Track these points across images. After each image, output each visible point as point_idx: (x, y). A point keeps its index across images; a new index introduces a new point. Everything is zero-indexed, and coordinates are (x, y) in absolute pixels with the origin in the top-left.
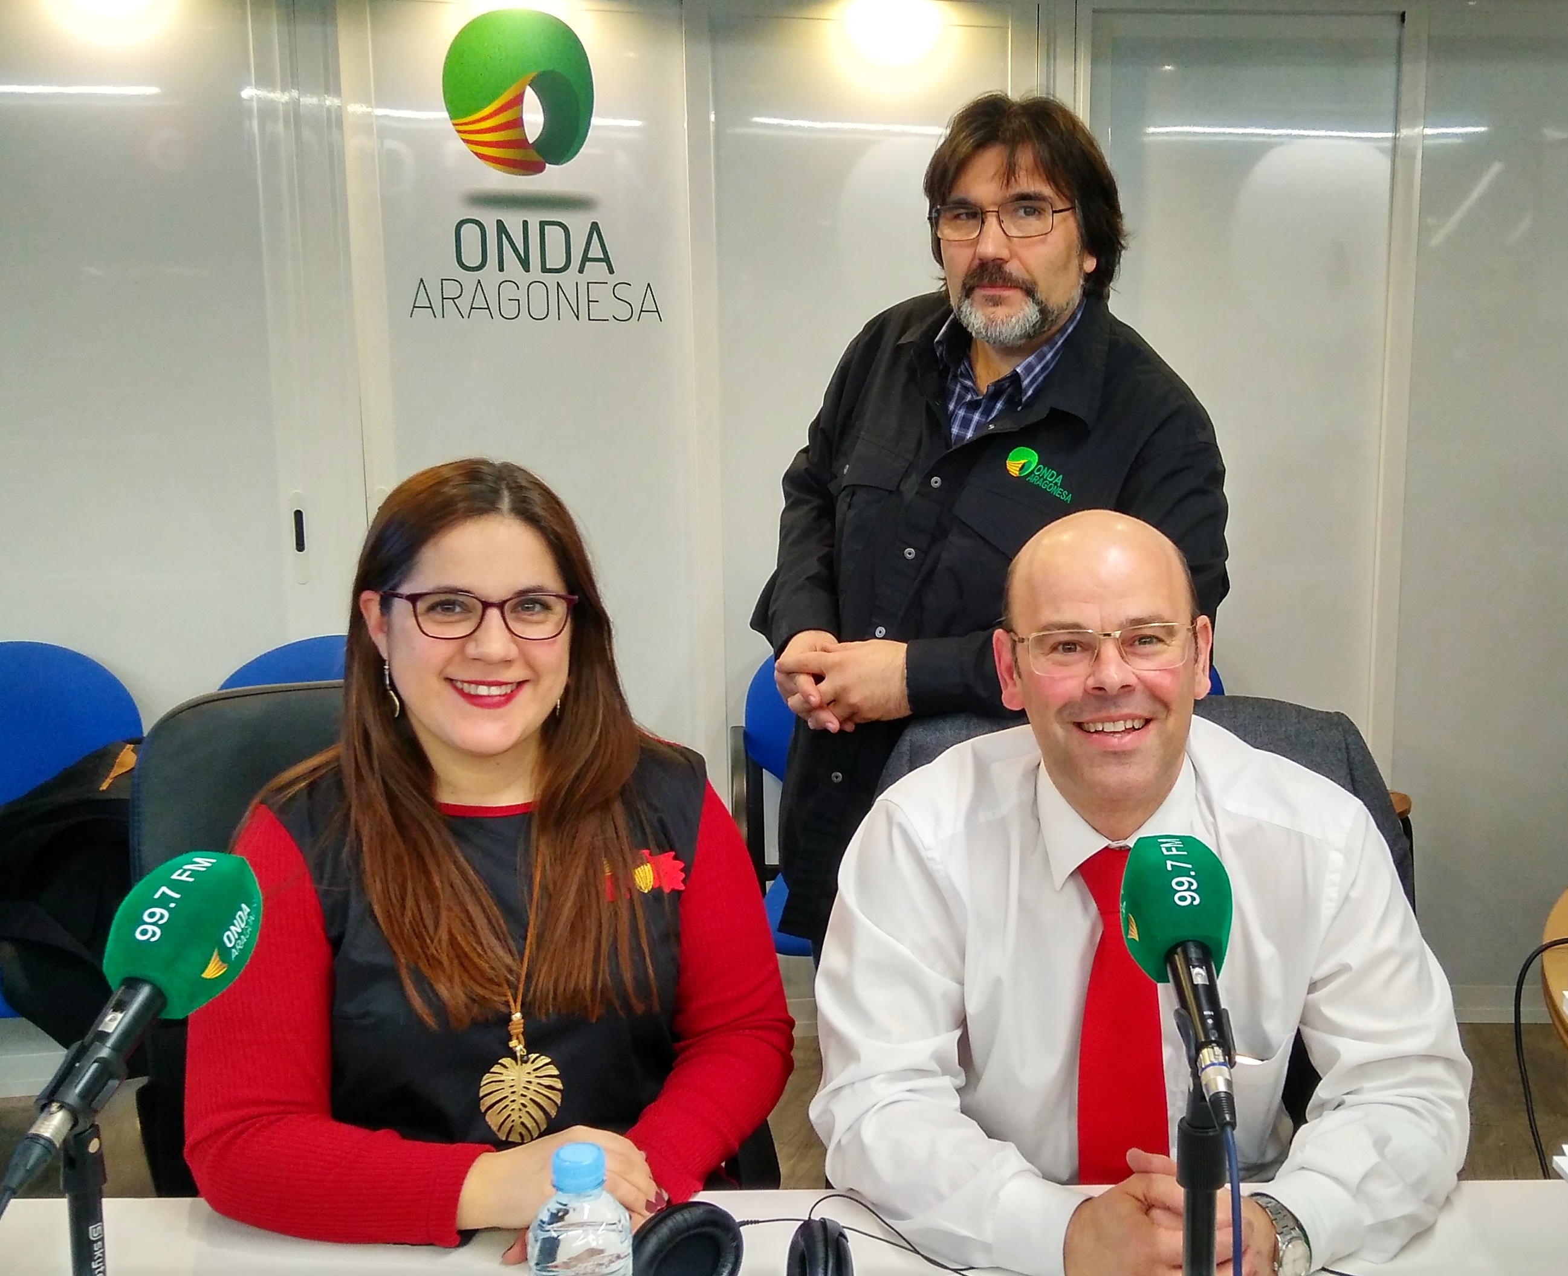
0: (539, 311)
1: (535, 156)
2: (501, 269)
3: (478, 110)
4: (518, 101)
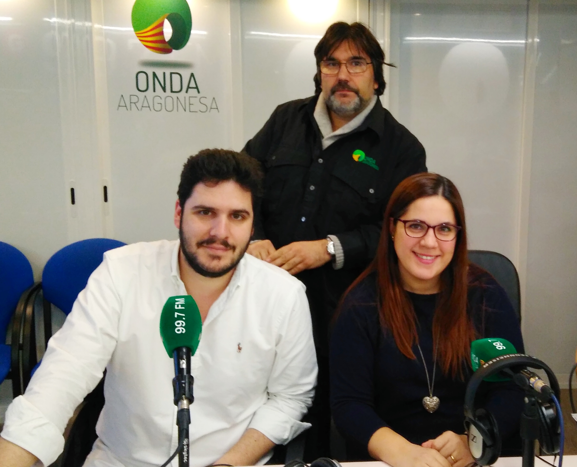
0: (169, 108)
1: (168, 47)
2: (154, 91)
3: (146, 27)
4: (161, 24)
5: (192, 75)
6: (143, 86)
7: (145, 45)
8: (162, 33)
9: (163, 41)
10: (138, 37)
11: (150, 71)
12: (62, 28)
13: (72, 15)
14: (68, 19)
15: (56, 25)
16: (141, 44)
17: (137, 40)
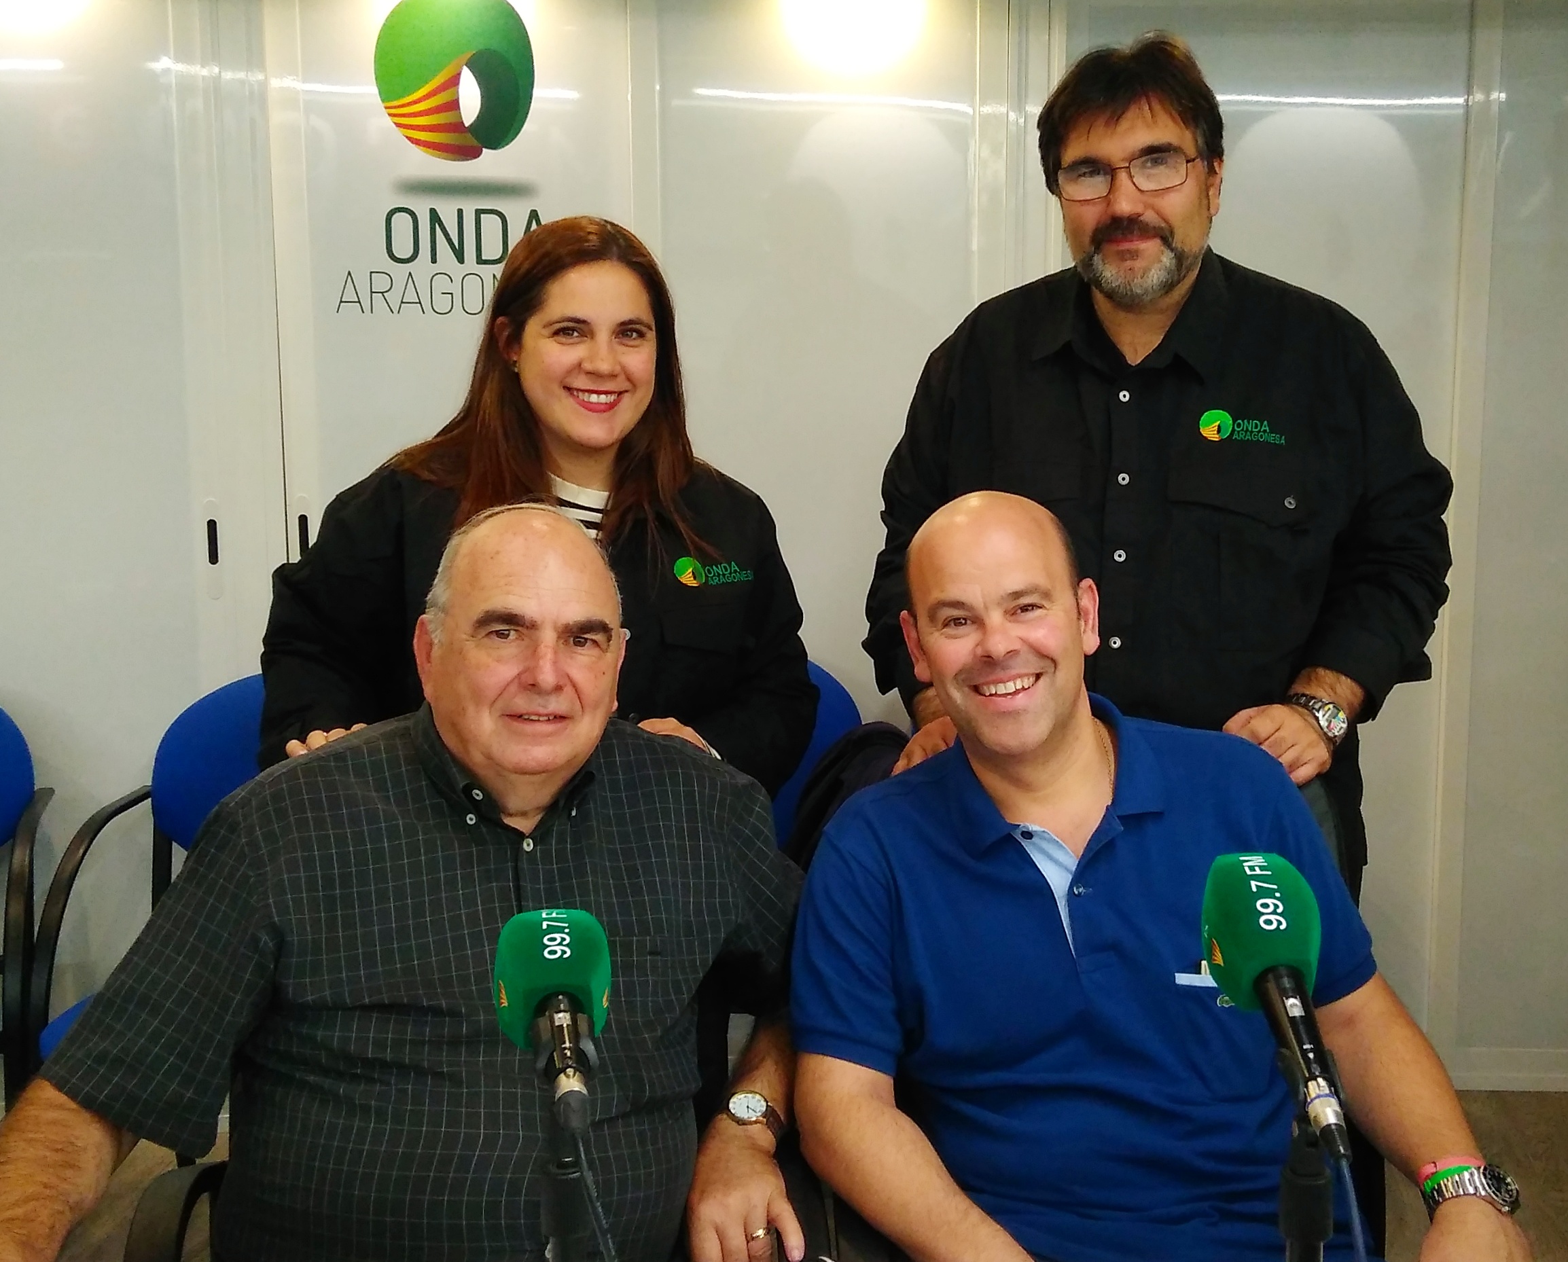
1: (470, 140)
2: (434, 261)
3: (412, 90)
4: (454, 81)
5: (534, 214)
6: (403, 247)
7: (409, 138)
8: (454, 105)
9: (458, 127)
10: (390, 115)
11: (422, 206)
12: (186, 87)
13: (213, 54)
14: (205, 62)
15: (173, 79)
16: (399, 134)
17: (389, 122)
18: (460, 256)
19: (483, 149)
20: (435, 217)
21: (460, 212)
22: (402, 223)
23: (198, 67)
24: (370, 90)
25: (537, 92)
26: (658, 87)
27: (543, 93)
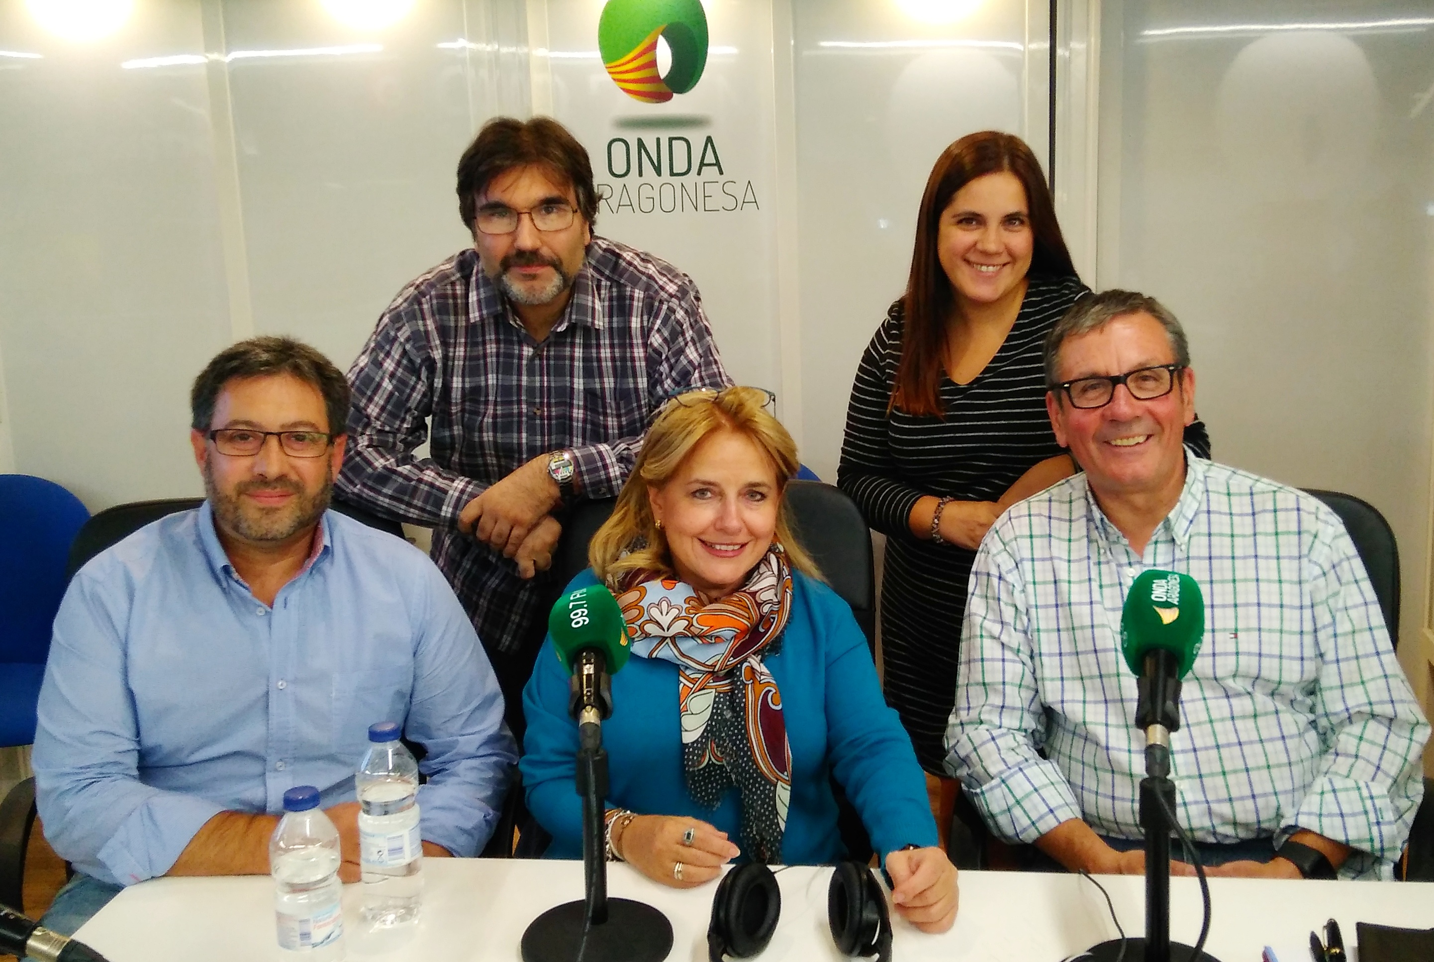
0: (668, 205)
1: (664, 88)
2: (641, 174)
3: (624, 55)
4: (653, 46)
5: (709, 140)
6: (619, 168)
7: (624, 90)
8: (653, 64)
9: (656, 79)
10: (610, 73)
11: (632, 138)
12: (477, 60)
13: (494, 35)
14: (488, 42)
15: (467, 54)
16: (616, 86)
17: (608, 78)
18: (658, 171)
19: (675, 95)
20: (641, 144)
21: (658, 140)
22: (619, 150)
23: (484, 45)
24: (595, 55)
25: (711, 50)
26: (792, 42)
27: (713, 50)
